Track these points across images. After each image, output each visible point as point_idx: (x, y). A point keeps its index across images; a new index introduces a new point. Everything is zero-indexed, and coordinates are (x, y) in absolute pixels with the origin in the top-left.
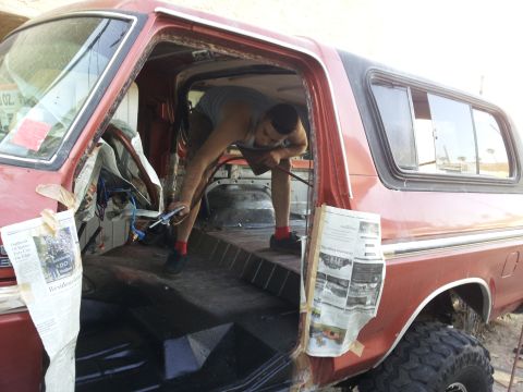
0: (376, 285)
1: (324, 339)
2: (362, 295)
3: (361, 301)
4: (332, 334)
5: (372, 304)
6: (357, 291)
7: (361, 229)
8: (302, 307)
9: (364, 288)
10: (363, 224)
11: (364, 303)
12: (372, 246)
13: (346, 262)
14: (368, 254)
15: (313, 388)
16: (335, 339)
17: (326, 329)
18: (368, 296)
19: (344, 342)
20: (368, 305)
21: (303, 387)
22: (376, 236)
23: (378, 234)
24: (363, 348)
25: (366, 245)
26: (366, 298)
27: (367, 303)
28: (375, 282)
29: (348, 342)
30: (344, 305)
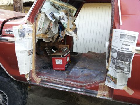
0: (128, 63)
1: (110, 80)
2: (121, 66)
3: (122, 69)
4: (113, 79)
5: (128, 71)
6: (118, 63)
7: (121, 37)
9: (122, 63)
10: (121, 35)
11: (123, 70)
12: (130, 45)
13: (116, 51)
14: (124, 48)
15: (109, 99)
16: (114, 82)
17: (111, 76)
18: (125, 67)
19: (117, 84)
20: (126, 71)
21: (105, 96)
22: (133, 42)
23: (134, 40)
24: (134, 92)
25: (123, 44)
26: (124, 68)
27: (125, 70)
28: (128, 61)
29: (121, 85)
30: (115, 68)
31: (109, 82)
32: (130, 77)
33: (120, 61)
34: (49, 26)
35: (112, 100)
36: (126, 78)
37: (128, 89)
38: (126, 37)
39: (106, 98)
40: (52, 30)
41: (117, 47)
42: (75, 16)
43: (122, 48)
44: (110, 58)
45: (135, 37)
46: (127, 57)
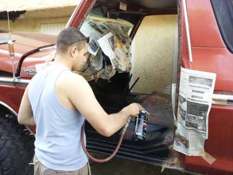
0: (202, 118)
1: (180, 142)
2: (193, 122)
3: (195, 126)
4: (183, 140)
5: (203, 130)
6: (189, 118)
7: (190, 81)
8: (175, 122)
9: (195, 117)
10: (191, 77)
11: (196, 128)
12: (203, 93)
13: (185, 100)
14: (195, 97)
15: (181, 169)
16: (185, 144)
17: (180, 137)
18: (199, 124)
19: (190, 148)
20: (200, 130)
21: (173, 164)
22: (208, 87)
23: (210, 85)
24: (214, 160)
25: (193, 91)
26: (197, 125)
27: (199, 128)
28: (202, 116)
29: (195, 150)
30: (184, 125)
31: (178, 144)
32: (207, 138)
33: (192, 115)
34: (88, 60)
35: (184, 171)
36: (201, 139)
37: (206, 156)
38: (198, 80)
39: (175, 168)
40: (93, 65)
41: (186, 95)
42: (130, 36)
43: (192, 96)
44: (179, 108)
45: (211, 80)
46: (200, 110)
